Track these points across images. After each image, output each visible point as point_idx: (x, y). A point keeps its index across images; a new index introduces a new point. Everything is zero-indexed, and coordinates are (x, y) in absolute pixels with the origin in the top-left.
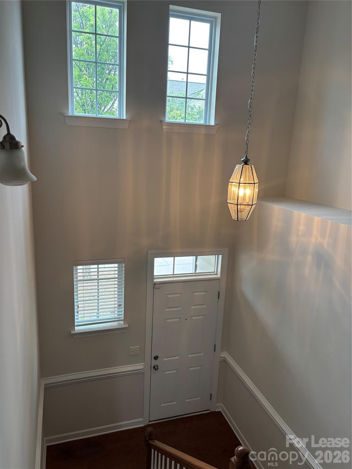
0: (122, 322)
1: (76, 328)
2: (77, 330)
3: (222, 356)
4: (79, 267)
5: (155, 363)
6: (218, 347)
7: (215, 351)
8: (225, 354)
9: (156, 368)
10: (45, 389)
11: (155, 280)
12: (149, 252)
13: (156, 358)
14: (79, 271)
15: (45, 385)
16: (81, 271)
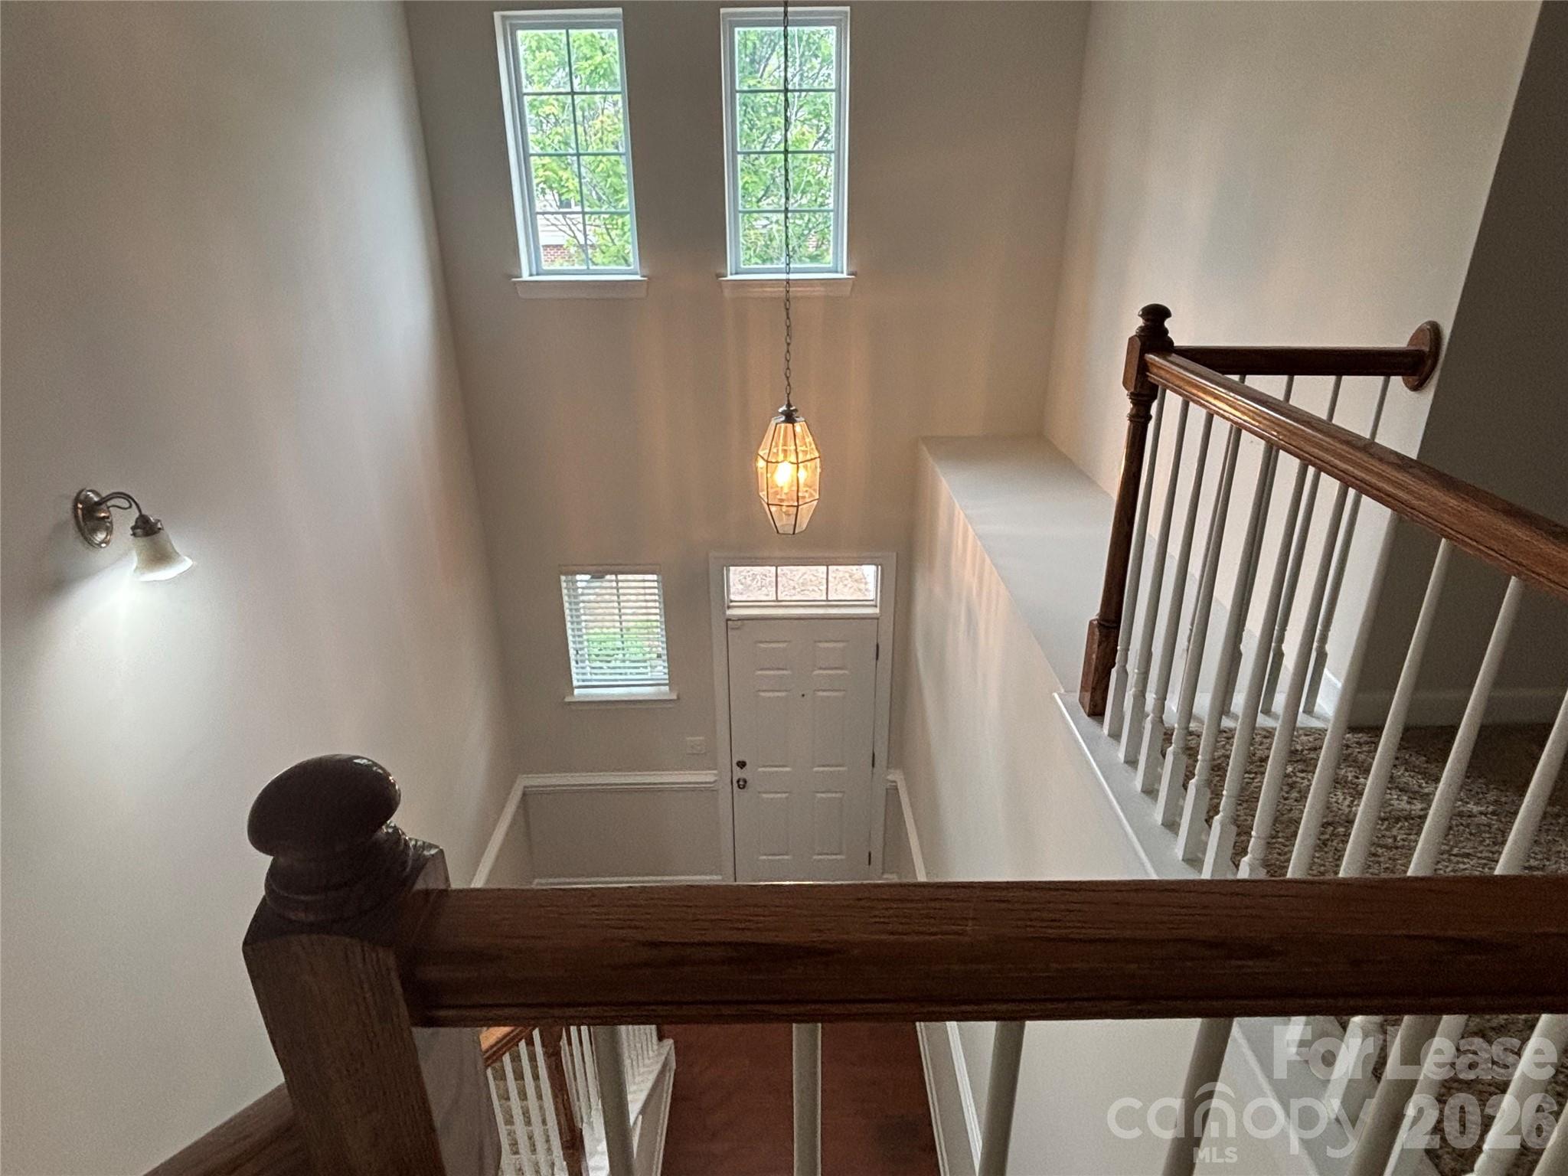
0: (667, 688)
1: (576, 691)
2: (580, 695)
3: (890, 777)
4: (579, 577)
5: (739, 773)
6: (882, 759)
7: (873, 765)
8: (896, 776)
9: (742, 784)
10: (524, 794)
11: (729, 612)
12: (710, 555)
13: (742, 765)
14: (579, 584)
15: (525, 787)
16: (584, 584)
